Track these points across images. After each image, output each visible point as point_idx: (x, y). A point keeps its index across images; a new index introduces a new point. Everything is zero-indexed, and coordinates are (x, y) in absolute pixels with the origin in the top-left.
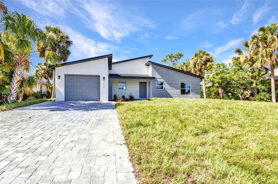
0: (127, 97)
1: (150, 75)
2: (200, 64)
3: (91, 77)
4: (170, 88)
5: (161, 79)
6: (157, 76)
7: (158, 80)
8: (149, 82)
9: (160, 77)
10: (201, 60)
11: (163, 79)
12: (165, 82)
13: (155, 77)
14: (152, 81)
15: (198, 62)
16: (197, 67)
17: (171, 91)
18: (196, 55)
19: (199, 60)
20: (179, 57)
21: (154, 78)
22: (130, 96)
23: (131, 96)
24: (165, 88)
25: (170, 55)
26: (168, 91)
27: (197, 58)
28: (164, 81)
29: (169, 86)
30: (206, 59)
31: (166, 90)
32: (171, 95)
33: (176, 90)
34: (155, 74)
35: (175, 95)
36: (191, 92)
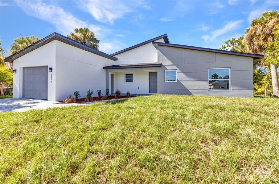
4: (188, 79)
5: (172, 66)
6: (166, 62)
7: (168, 68)
9: (170, 63)
11: (175, 66)
12: (178, 70)
13: (162, 64)
14: (159, 70)
17: (189, 83)
21: (160, 66)
24: (179, 80)
26: (184, 83)
28: (176, 68)
29: (186, 77)
31: (181, 82)
32: (190, 90)
33: (198, 82)
34: (163, 60)
35: (196, 91)
36: (232, 85)
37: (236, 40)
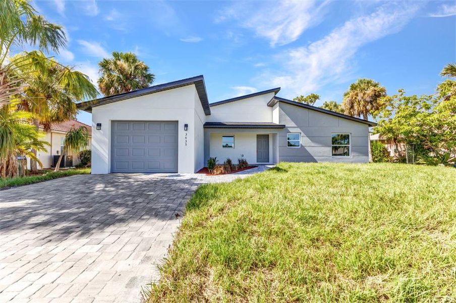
0: (235, 162)
1: (276, 121)
2: (362, 103)
3: (162, 125)
4: (313, 144)
5: (296, 129)
6: (289, 123)
7: (291, 130)
8: (274, 135)
9: (293, 124)
10: (364, 94)
11: (299, 129)
12: (302, 134)
13: (285, 126)
14: (279, 133)
15: (359, 98)
16: (356, 107)
17: (314, 148)
18: (353, 88)
19: (361, 95)
20: (313, 99)
21: (282, 127)
22: (239, 161)
23: (242, 160)
24: (303, 145)
25: (299, 96)
26: (308, 149)
27: (356, 92)
28: (300, 131)
29: (310, 141)
30: (373, 93)
31: (306, 148)
32: (315, 157)
33: (323, 148)
34: (285, 120)
35: (321, 158)
36: (352, 151)
37: (304, 98)
